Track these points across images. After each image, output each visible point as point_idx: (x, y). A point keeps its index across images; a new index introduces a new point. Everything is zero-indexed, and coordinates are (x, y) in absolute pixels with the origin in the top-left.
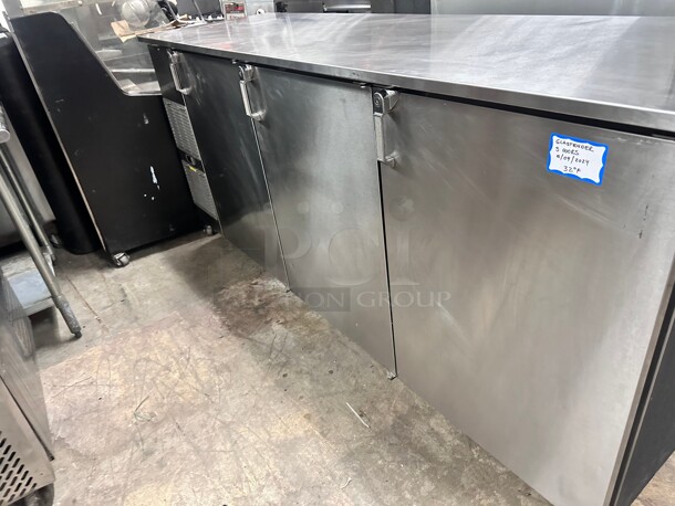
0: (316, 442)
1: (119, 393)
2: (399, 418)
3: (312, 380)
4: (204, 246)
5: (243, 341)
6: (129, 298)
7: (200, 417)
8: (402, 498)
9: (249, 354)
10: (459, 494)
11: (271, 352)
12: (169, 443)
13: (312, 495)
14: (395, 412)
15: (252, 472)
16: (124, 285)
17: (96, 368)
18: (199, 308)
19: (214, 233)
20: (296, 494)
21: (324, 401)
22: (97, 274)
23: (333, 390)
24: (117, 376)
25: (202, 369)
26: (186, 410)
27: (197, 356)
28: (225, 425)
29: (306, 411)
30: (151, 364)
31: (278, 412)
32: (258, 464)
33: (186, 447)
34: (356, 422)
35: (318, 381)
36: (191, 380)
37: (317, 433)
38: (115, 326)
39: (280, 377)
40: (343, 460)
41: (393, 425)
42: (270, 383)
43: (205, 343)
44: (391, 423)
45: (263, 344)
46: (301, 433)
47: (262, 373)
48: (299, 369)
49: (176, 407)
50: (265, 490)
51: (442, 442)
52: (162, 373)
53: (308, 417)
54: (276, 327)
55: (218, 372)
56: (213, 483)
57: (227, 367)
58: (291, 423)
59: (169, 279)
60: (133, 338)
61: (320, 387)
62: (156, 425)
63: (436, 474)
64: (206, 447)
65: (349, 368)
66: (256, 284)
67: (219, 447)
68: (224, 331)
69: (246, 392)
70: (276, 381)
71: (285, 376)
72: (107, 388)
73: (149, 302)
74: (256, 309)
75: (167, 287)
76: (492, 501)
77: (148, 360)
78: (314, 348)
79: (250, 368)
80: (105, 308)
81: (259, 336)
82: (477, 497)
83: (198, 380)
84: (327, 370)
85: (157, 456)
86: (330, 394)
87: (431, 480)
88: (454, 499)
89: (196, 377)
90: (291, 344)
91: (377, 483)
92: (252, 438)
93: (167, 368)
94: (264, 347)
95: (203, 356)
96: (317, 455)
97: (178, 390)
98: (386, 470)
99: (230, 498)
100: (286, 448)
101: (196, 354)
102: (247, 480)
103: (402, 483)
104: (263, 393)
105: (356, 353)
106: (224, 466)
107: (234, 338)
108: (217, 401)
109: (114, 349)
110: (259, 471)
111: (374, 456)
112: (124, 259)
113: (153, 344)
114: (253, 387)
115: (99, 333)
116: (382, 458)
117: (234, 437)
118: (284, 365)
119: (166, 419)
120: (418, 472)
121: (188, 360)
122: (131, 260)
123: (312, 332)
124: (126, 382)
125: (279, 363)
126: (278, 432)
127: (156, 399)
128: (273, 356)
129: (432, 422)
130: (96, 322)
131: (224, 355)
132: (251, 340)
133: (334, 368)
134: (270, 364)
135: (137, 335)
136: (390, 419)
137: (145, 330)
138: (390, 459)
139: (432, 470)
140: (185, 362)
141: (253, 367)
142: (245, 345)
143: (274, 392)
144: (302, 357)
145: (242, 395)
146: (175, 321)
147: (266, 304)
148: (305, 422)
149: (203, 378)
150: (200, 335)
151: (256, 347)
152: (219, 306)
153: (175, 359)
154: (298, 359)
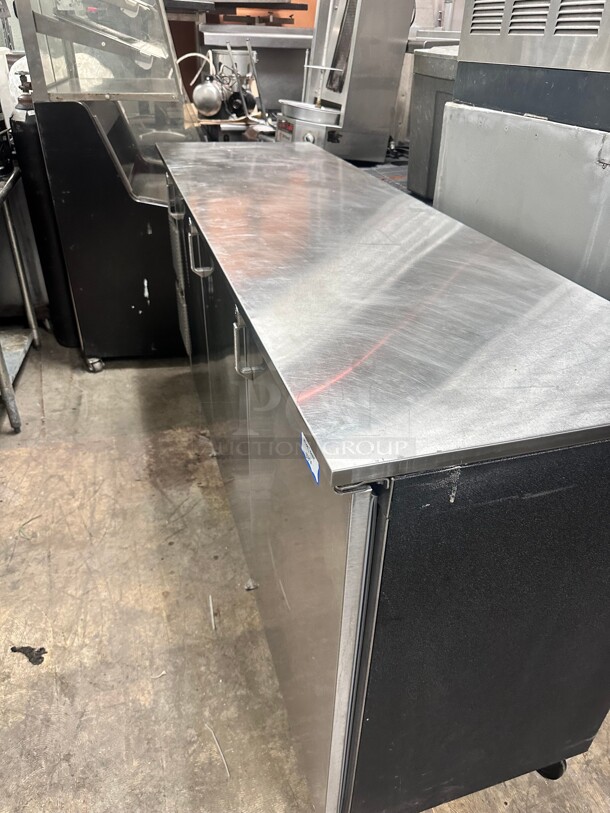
0: (158, 623)
1: (19, 501)
2: (250, 632)
3: (193, 559)
5: (157, 492)
6: (82, 408)
7: (72, 554)
8: (200, 713)
9: (152, 508)
10: (255, 734)
11: (172, 514)
12: (33, 568)
13: (123, 673)
14: (250, 624)
15: (84, 627)
16: (85, 392)
17: (14, 469)
18: (137, 441)
20: (108, 665)
21: (191, 585)
22: (67, 372)
23: (206, 577)
24: (26, 484)
25: (103, 506)
26: (64, 543)
27: (106, 492)
28: (89, 572)
29: (168, 588)
30: (61, 484)
31: (143, 578)
32: (95, 622)
33: (44, 578)
34: (206, 619)
35: (198, 561)
36: (86, 513)
37: (164, 614)
38: (53, 433)
39: (166, 543)
40: (170, 652)
41: (239, 637)
42: (153, 546)
43: (120, 480)
44: (239, 633)
45: (171, 502)
46: (149, 608)
47: (152, 533)
48: (187, 543)
49: (59, 536)
50: (84, 650)
52: (66, 497)
53: (166, 595)
54: (194, 489)
55: (114, 515)
56: (46, 622)
57: (124, 513)
58: (147, 594)
59: (127, 401)
60: (61, 451)
61: (196, 569)
62: (32, 546)
63: (247, 704)
64: (60, 585)
65: (235, 561)
66: (204, 434)
67: (71, 591)
68: (144, 474)
69: (127, 546)
70: (160, 546)
71: (171, 544)
72: (12, 493)
73: (96, 419)
74: (188, 462)
75: (121, 409)
77: (61, 478)
78: (216, 525)
79: (145, 523)
80: (55, 411)
81: (173, 493)
82: (271, 745)
83: (92, 516)
84: (213, 553)
85: (16, 576)
86: (201, 580)
87: (239, 707)
88: (247, 737)
89: (92, 513)
90: (197, 512)
91: (187, 688)
92: (104, 594)
93: (72, 494)
94: (170, 507)
95: (111, 494)
96: (152, 635)
97: (69, 519)
98: (203, 678)
99: (52, 644)
100: (128, 617)
101: (106, 489)
102: (75, 634)
103: (210, 698)
104: (140, 554)
106: (64, 611)
107: (148, 486)
108: (96, 544)
109: (39, 456)
110: (91, 629)
111: (202, 661)
112: (98, 365)
113: (75, 464)
114: (135, 544)
115: (36, 435)
116: (207, 665)
117: (90, 586)
118: (177, 532)
119: (43, 544)
120: (231, 694)
121: (96, 492)
122: (104, 368)
123: (225, 507)
124: (30, 493)
125: (174, 528)
126: (130, 599)
127: (47, 520)
128: (172, 519)
130: (39, 423)
131: (130, 500)
132: (163, 494)
133: (221, 554)
134: (164, 526)
135: (67, 449)
136: (240, 630)
137: (77, 447)
138: (213, 669)
139: (246, 699)
140: (92, 494)
141: (148, 522)
142: (154, 498)
143: (151, 557)
144: (199, 531)
145: (121, 548)
146: (107, 447)
147: (199, 460)
148: (160, 598)
149: (98, 516)
150: (120, 470)
151: (162, 503)
152: (156, 446)
153: (85, 486)
154: (193, 531)
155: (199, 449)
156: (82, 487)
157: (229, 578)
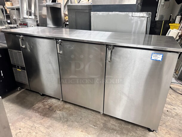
3: (77, 122)
4: (18, 95)
5: (50, 118)
9: (55, 121)
10: (125, 135)
11: (61, 119)
14: (102, 123)
18: (29, 112)
19: (20, 90)
21: (84, 126)
23: (84, 123)
25: (42, 129)
27: (38, 126)
29: (81, 130)
30: (22, 133)
31: (73, 133)
34: (95, 128)
35: (79, 122)
37: (87, 134)
41: (103, 126)
43: (38, 122)
44: (102, 126)
45: (57, 117)
46: (83, 136)
47: (62, 125)
48: (72, 121)
51: (116, 126)
52: (28, 134)
53: (82, 131)
54: (58, 112)
55: (48, 128)
57: (50, 126)
58: (78, 134)
59: (12, 106)
61: (81, 123)
65: (85, 117)
66: (44, 102)
68: (42, 117)
70: (67, 126)
74: (49, 108)
76: (132, 134)
78: (73, 114)
79: (57, 125)
81: (54, 116)
82: (129, 134)
83: (43, 133)
84: (79, 119)
86: (84, 124)
87: (118, 134)
89: (41, 132)
90: (65, 115)
94: (58, 118)
95: (40, 125)
98: (108, 136)
104: (66, 130)
105: (84, 112)
107: (47, 118)
111: (103, 134)
114: (62, 129)
116: (105, 134)
118: (67, 121)
120: (115, 134)
121: (35, 128)
123: (69, 111)
125: (65, 121)
128: (62, 120)
129: (111, 122)
131: (47, 123)
132: (53, 117)
133: (81, 118)
134: (63, 122)
136: (102, 125)
138: (107, 134)
139: (117, 132)
140: (35, 129)
141: (58, 124)
142: (52, 119)
143: (69, 128)
144: (71, 118)
145: (60, 132)
146: (23, 118)
147: (51, 107)
148: (82, 133)
149: (44, 131)
150: (34, 120)
151: (55, 119)
152: (36, 110)
153: (30, 129)
154: (70, 118)
155: (47, 105)
156: (30, 130)
157: (88, 119)
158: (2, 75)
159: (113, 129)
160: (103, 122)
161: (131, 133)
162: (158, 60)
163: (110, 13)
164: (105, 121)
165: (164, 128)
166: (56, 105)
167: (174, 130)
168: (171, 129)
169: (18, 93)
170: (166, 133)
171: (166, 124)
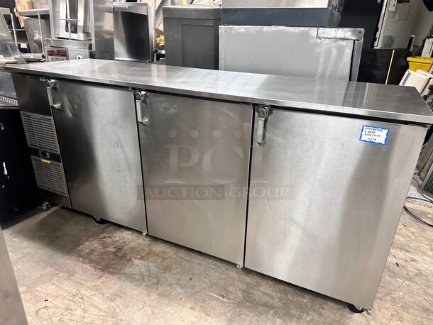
0: (206, 320)
2: (244, 292)
3: (182, 287)
4: (43, 220)
5: (118, 276)
9: (128, 283)
10: (295, 319)
11: (143, 278)
14: (240, 290)
18: (68, 262)
19: (48, 209)
21: (197, 297)
23: (198, 289)
25: (98, 301)
27: (88, 294)
29: (189, 306)
31: (172, 312)
34: (222, 302)
35: (185, 286)
36: (95, 311)
37: (203, 315)
41: (243, 297)
42: (154, 296)
43: (89, 284)
44: (241, 296)
45: (134, 274)
47: (145, 292)
48: (169, 283)
51: (273, 298)
52: (66, 313)
53: (192, 308)
54: (137, 262)
55: (112, 300)
57: (116, 295)
58: (184, 315)
61: (189, 290)
63: (279, 314)
65: (200, 274)
66: (104, 237)
68: (99, 273)
69: (142, 306)
70: (158, 294)
74: (115, 253)
76: (310, 317)
78: (171, 268)
79: (135, 292)
81: (128, 270)
82: (304, 318)
83: (100, 310)
84: (187, 278)
86: (198, 292)
87: (279, 317)
88: (294, 323)
89: (97, 307)
90: (153, 269)
93: (68, 309)
94: (137, 276)
95: (93, 293)
98: (253, 321)
101: (86, 293)
104: (154, 304)
105: (199, 264)
107: (110, 276)
108: (124, 318)
111: (243, 316)
114: (144, 302)
116: (247, 316)
118: (158, 283)
120: (270, 316)
121: (82, 298)
123: (164, 259)
125: (153, 283)
128: (146, 280)
129: (262, 289)
131: (110, 288)
132: (124, 274)
133: (191, 276)
134: (147, 285)
136: (240, 294)
138: (252, 315)
139: (275, 313)
140: (82, 301)
141: (137, 290)
142: (122, 278)
143: (161, 301)
144: (167, 275)
145: (139, 310)
146: (53, 275)
147: (120, 249)
148: (192, 312)
149: (103, 307)
150: (81, 280)
151: (130, 278)
152: (84, 257)
153: (71, 300)
154: (164, 277)
155: (112, 245)
156: (69, 302)
157: (208, 281)
158: (6, 172)
159: (266, 305)
160: (243, 286)
161: (308, 314)
162: (376, 141)
163: (266, 28)
164: (248, 284)
165: (388, 306)
166: (132, 245)
167: (411, 311)
168: (405, 308)
169: (43, 215)
170: (392, 315)
171: (394, 296)
